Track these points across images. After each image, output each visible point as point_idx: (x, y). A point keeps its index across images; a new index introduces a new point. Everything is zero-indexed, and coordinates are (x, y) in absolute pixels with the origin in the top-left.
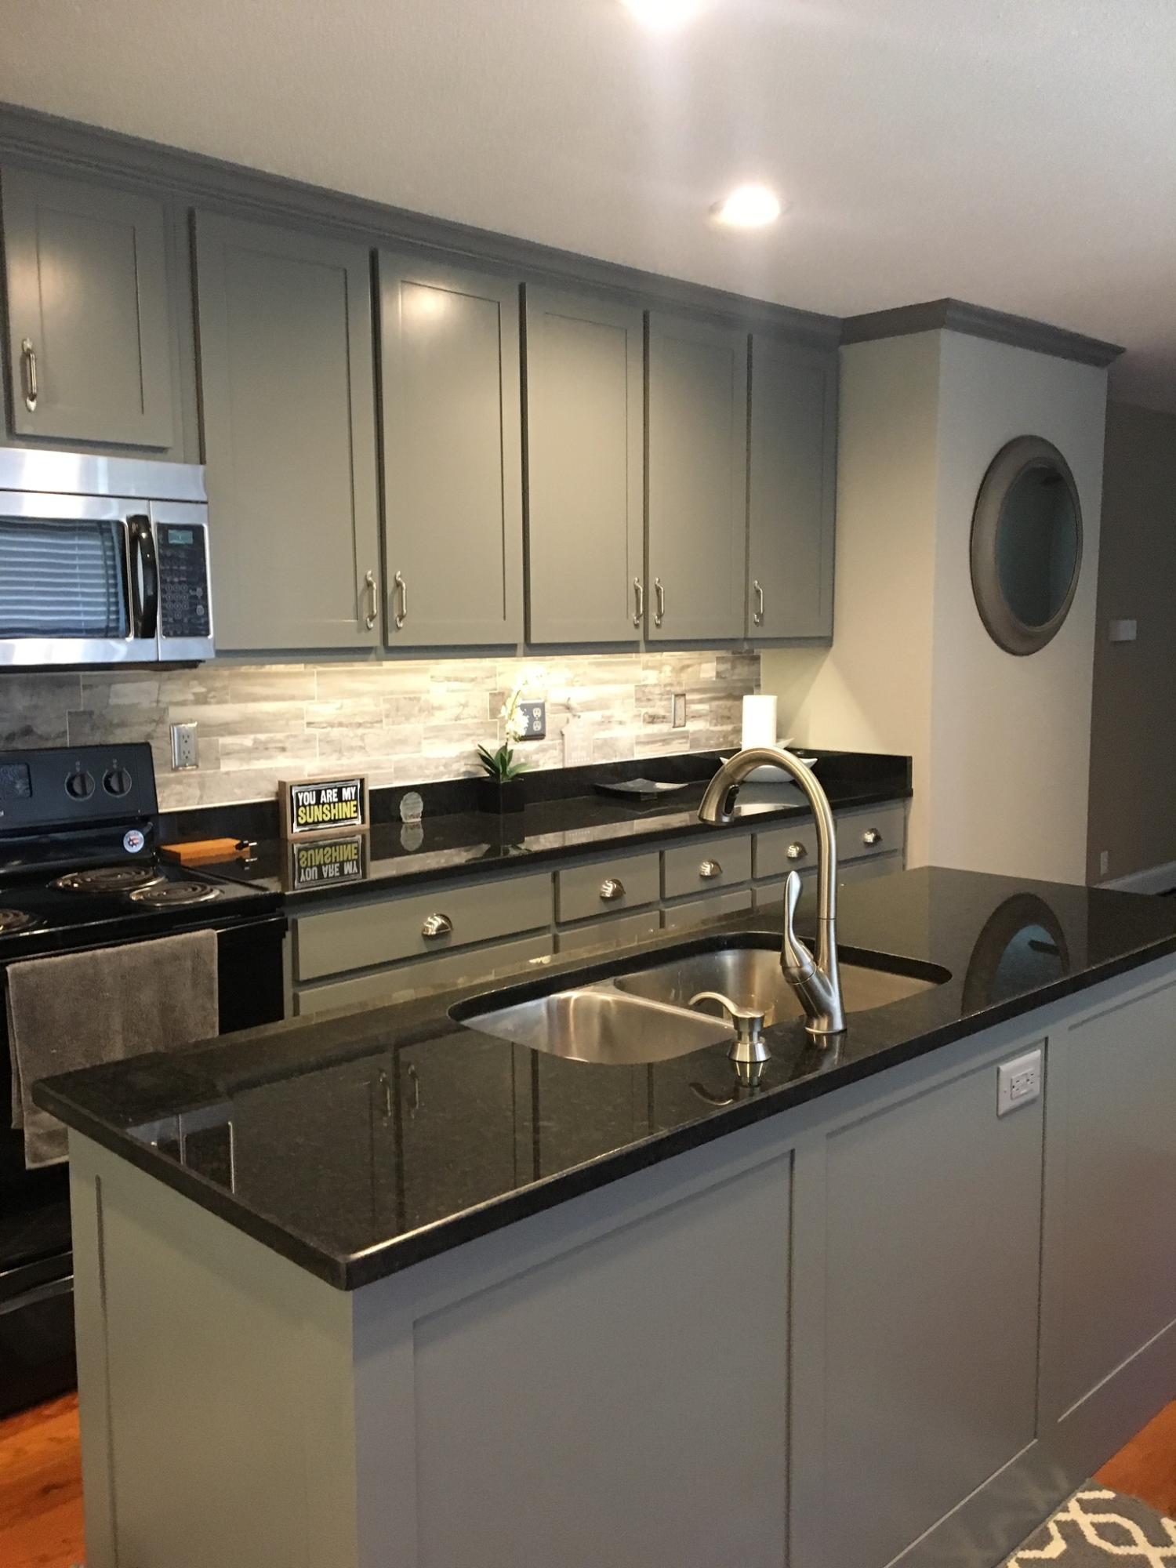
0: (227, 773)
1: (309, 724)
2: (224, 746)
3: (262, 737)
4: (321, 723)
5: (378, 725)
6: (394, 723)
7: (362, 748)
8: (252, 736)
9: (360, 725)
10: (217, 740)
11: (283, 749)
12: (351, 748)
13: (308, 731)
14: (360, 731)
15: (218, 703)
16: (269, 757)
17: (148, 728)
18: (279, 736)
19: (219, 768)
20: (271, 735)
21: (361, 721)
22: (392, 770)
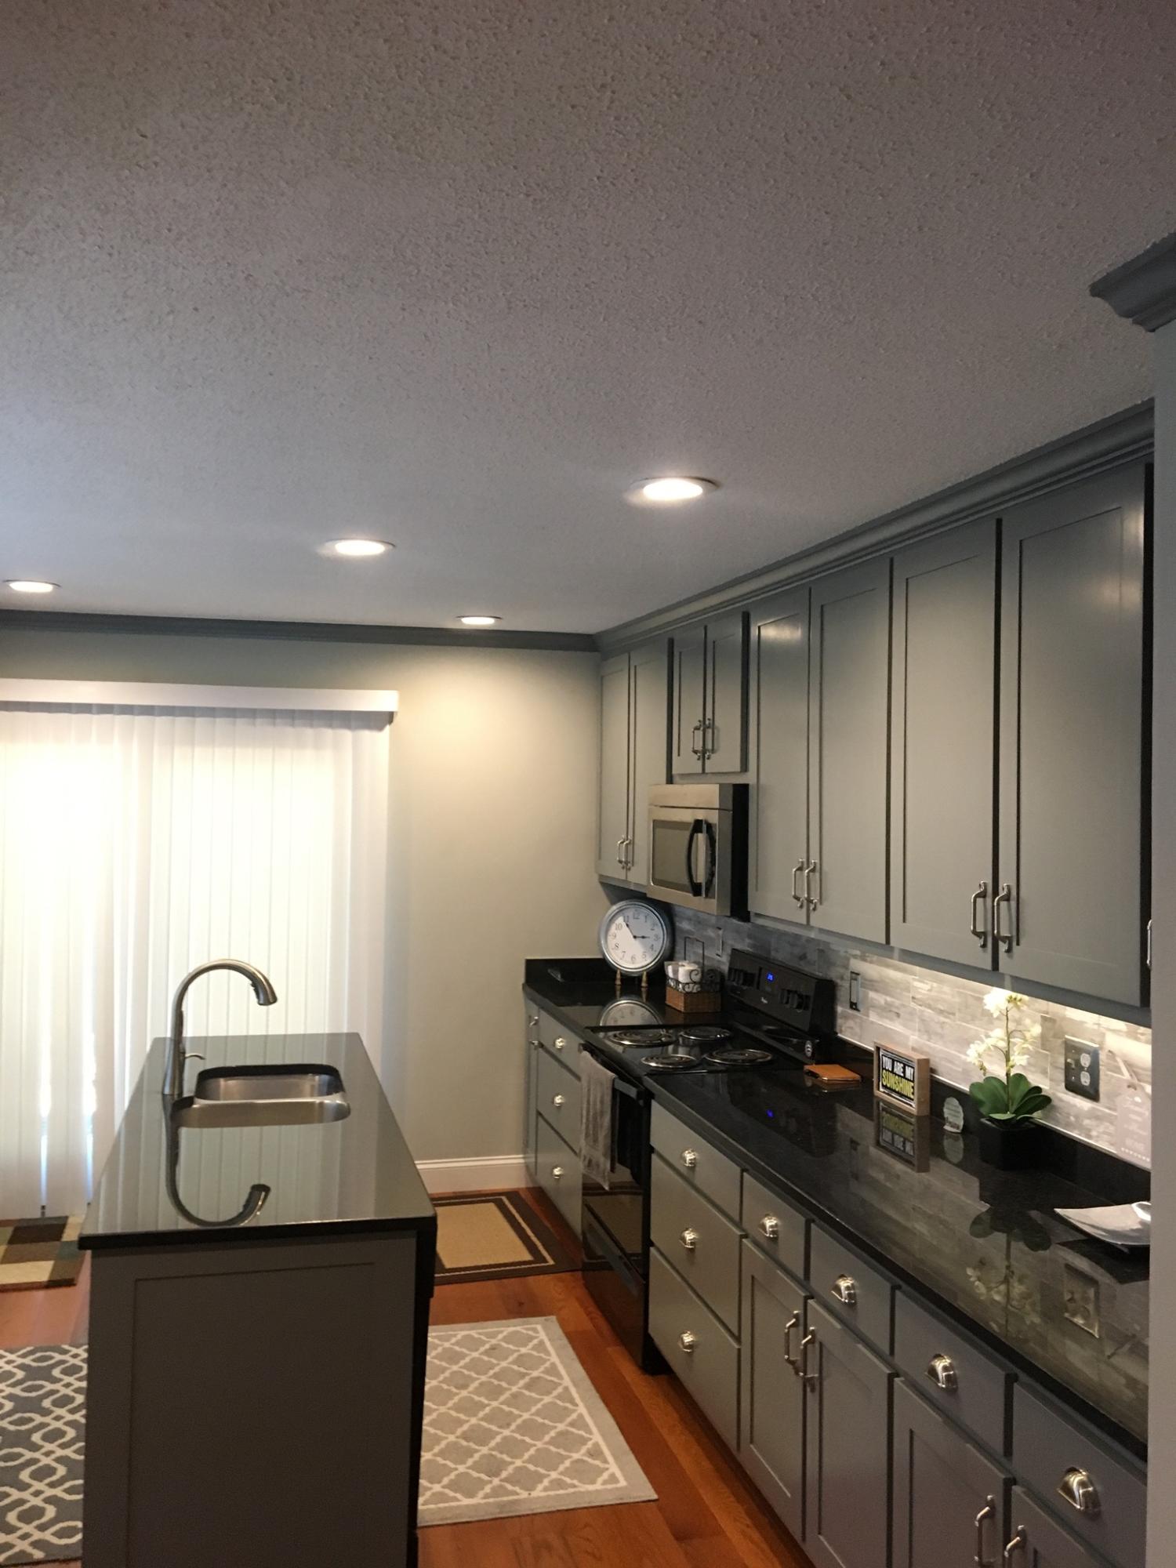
0: (872, 1022)
1: (913, 998)
2: (872, 999)
3: (889, 999)
4: (917, 999)
5: (951, 1016)
6: (963, 1020)
7: (942, 1036)
8: (884, 997)
9: (941, 1012)
10: (868, 994)
11: (898, 1015)
12: (937, 1034)
13: (913, 1004)
14: (942, 1019)
15: (871, 962)
16: (891, 1020)
17: (841, 970)
18: (897, 1003)
19: (868, 1016)
20: (893, 1000)
21: (942, 1008)
22: (960, 1070)
